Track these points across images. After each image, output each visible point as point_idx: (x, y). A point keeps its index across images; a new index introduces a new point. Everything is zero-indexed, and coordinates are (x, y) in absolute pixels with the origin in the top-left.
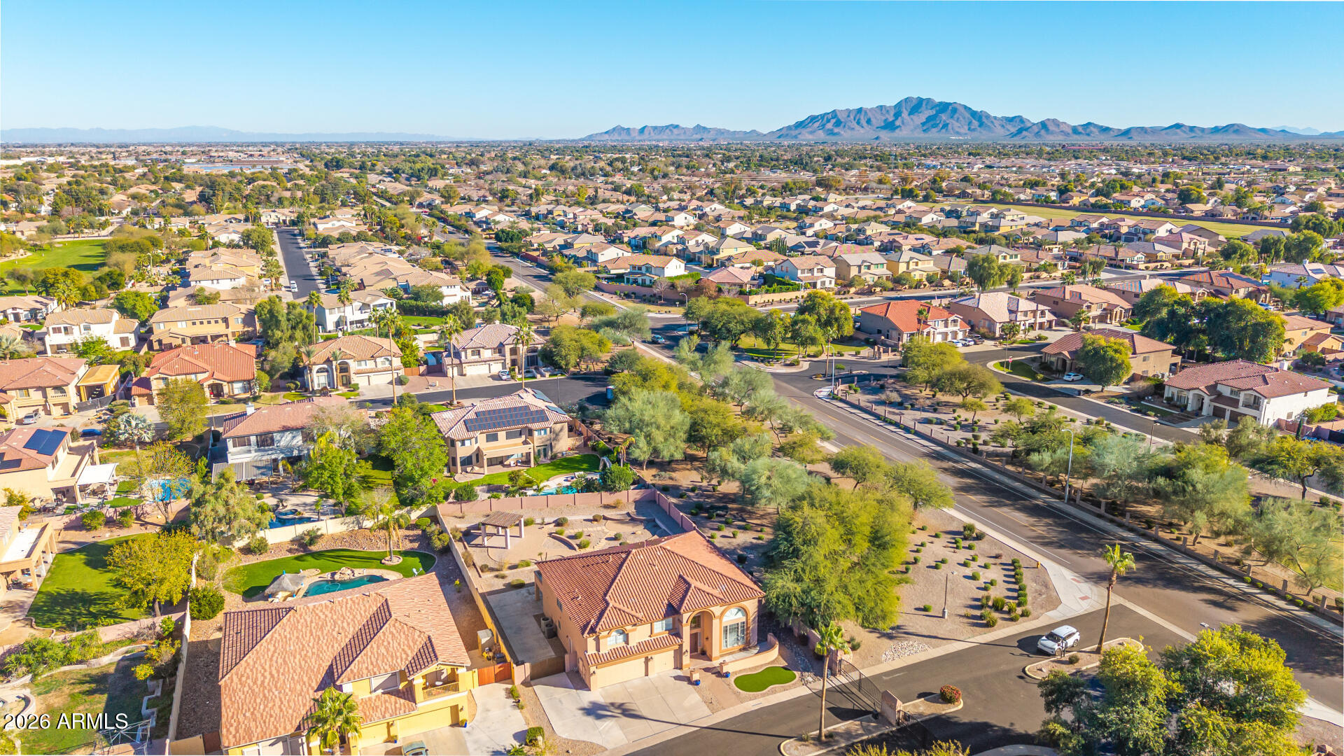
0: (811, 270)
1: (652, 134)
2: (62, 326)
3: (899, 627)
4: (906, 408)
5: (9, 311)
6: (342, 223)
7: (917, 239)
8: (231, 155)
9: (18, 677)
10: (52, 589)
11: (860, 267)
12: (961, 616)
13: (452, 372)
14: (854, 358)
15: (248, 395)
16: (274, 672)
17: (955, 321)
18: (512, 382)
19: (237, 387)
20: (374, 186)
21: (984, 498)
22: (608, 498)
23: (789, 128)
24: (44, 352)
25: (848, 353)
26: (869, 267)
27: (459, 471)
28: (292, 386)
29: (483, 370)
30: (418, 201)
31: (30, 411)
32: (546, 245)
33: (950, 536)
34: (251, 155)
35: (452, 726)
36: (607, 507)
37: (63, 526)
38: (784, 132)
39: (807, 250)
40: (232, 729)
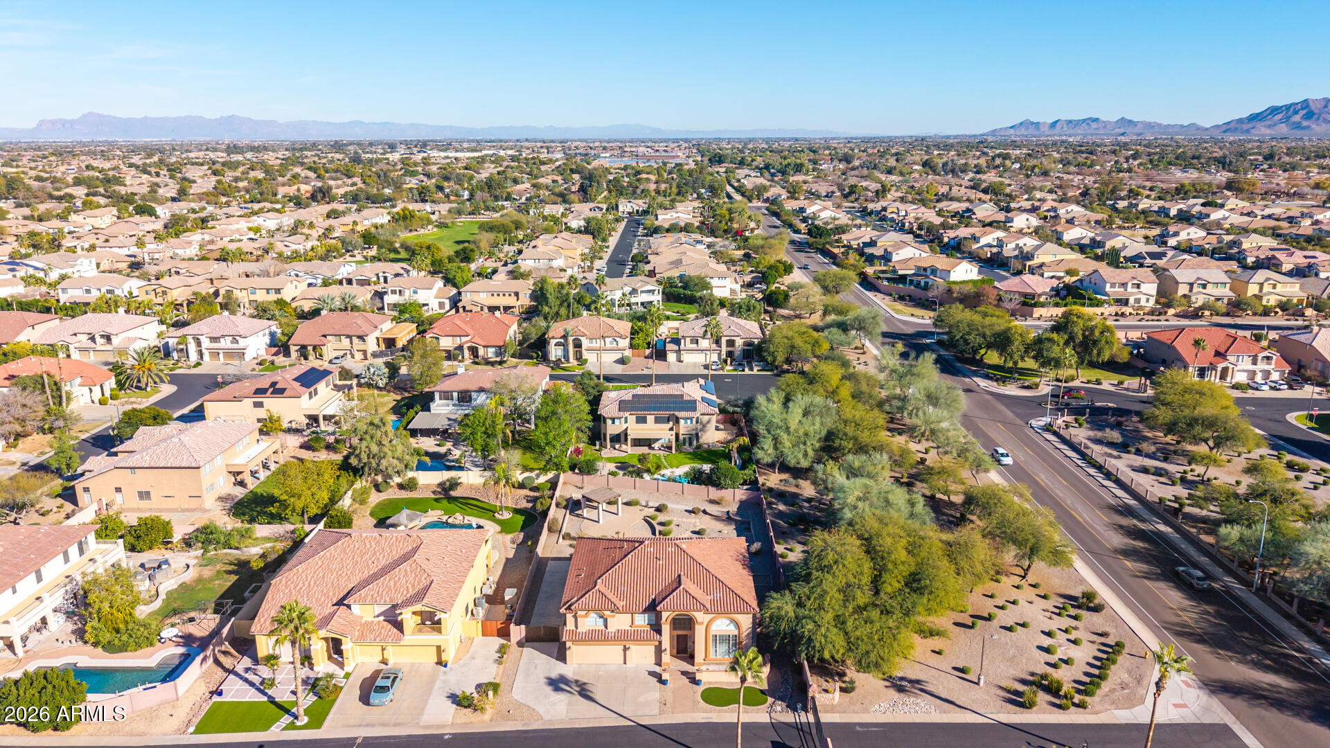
0: (1124, 285)
1: (1065, 128)
2: (397, 289)
3: (918, 682)
4: (1129, 452)
5: (381, 274)
6: (679, 214)
7: (1306, 257)
8: (642, 150)
9: (196, 550)
10: (259, 491)
11: (1191, 285)
12: (1001, 688)
13: (671, 357)
14: (1113, 389)
15: (498, 359)
16: (312, 582)
17: (1268, 358)
18: (721, 372)
19: (491, 351)
20: (739, 181)
21: (1144, 567)
22: (714, 493)
23: (1240, 121)
24: (382, 308)
25: (1108, 381)
26: (1204, 286)
27: (609, 446)
28: (535, 355)
29: (700, 359)
30: (766, 195)
31: (341, 353)
32: (852, 243)
33: (1062, 600)
34: (657, 151)
35: (437, 663)
36: (712, 502)
37: (298, 445)
38: (1232, 125)
39: (1148, 261)
40: (262, 620)
